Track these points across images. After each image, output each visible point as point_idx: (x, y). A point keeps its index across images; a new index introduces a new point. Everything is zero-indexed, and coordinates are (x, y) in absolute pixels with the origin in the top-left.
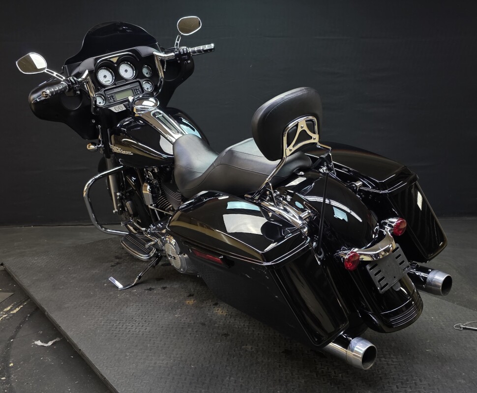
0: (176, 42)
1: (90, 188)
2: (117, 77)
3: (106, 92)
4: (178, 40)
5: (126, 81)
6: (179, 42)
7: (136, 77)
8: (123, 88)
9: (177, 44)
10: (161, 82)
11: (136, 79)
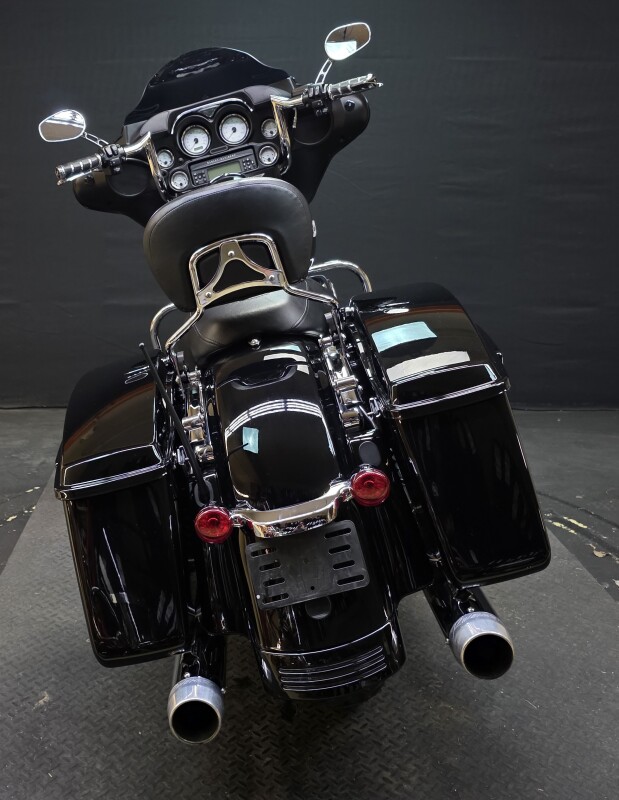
0: (321, 72)
1: (160, 320)
2: (216, 140)
3: (192, 167)
4: (325, 70)
5: (230, 147)
6: (325, 74)
7: (248, 139)
8: (222, 160)
9: (322, 76)
10: (285, 148)
11: (247, 142)
